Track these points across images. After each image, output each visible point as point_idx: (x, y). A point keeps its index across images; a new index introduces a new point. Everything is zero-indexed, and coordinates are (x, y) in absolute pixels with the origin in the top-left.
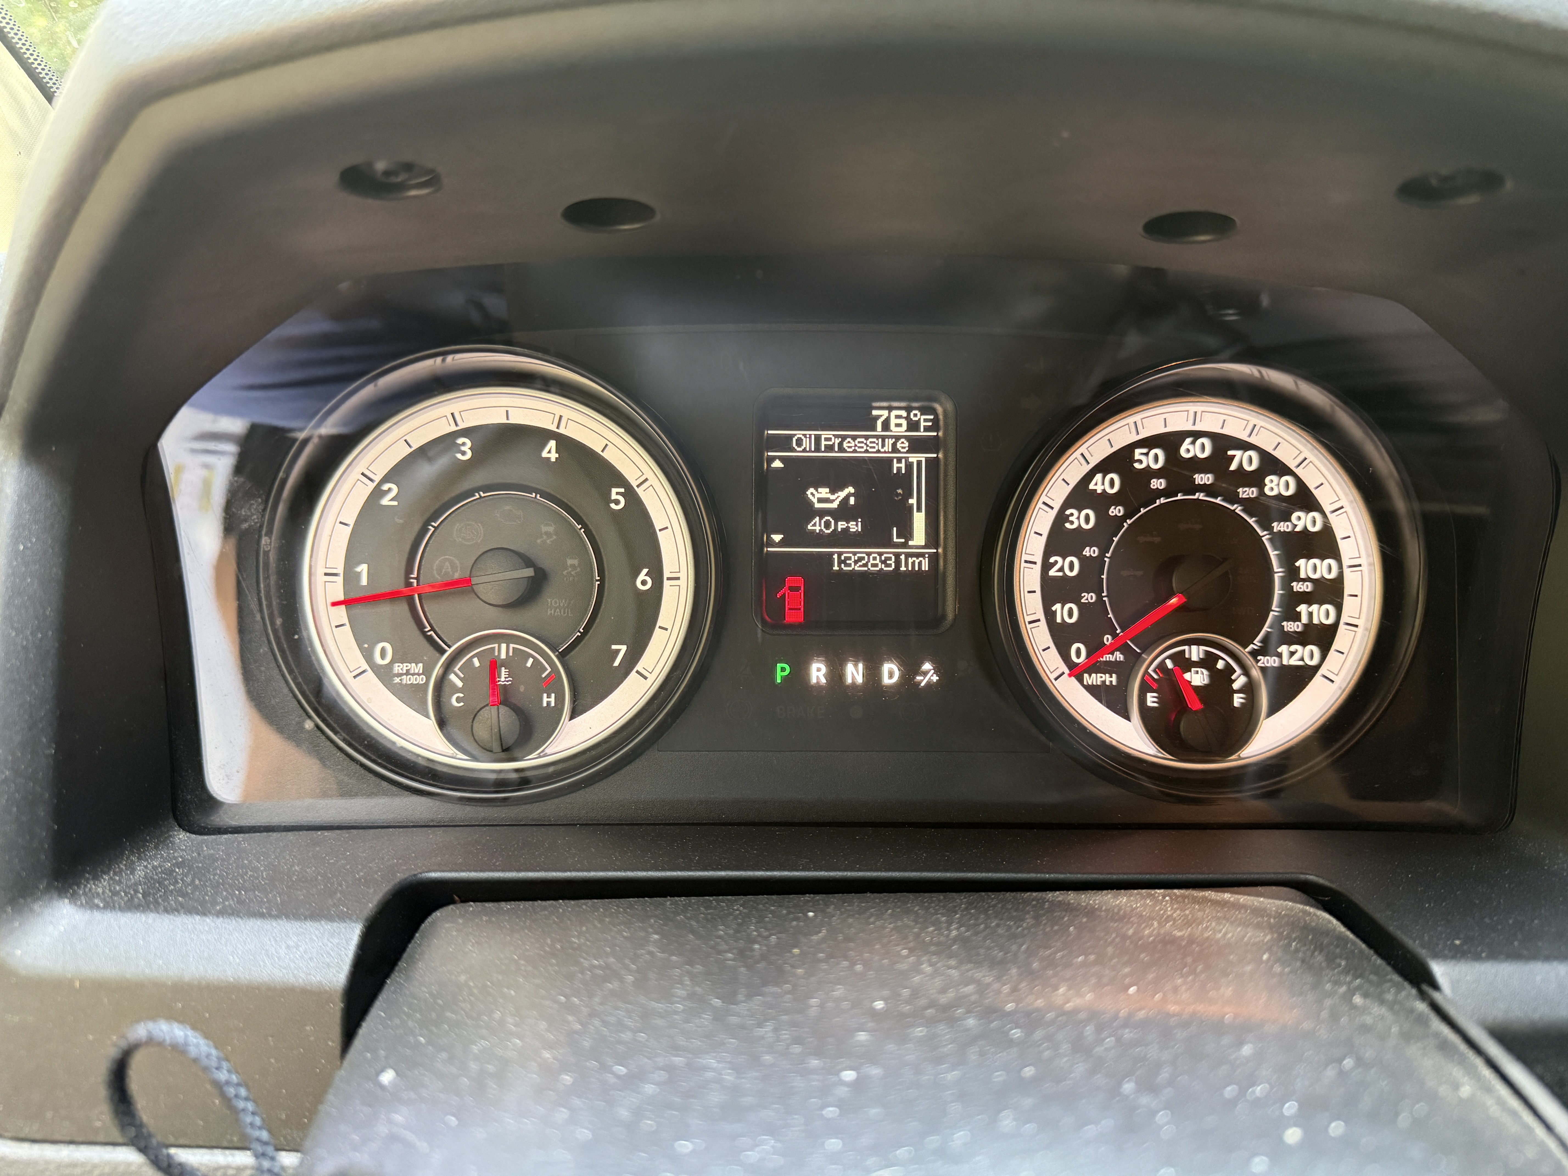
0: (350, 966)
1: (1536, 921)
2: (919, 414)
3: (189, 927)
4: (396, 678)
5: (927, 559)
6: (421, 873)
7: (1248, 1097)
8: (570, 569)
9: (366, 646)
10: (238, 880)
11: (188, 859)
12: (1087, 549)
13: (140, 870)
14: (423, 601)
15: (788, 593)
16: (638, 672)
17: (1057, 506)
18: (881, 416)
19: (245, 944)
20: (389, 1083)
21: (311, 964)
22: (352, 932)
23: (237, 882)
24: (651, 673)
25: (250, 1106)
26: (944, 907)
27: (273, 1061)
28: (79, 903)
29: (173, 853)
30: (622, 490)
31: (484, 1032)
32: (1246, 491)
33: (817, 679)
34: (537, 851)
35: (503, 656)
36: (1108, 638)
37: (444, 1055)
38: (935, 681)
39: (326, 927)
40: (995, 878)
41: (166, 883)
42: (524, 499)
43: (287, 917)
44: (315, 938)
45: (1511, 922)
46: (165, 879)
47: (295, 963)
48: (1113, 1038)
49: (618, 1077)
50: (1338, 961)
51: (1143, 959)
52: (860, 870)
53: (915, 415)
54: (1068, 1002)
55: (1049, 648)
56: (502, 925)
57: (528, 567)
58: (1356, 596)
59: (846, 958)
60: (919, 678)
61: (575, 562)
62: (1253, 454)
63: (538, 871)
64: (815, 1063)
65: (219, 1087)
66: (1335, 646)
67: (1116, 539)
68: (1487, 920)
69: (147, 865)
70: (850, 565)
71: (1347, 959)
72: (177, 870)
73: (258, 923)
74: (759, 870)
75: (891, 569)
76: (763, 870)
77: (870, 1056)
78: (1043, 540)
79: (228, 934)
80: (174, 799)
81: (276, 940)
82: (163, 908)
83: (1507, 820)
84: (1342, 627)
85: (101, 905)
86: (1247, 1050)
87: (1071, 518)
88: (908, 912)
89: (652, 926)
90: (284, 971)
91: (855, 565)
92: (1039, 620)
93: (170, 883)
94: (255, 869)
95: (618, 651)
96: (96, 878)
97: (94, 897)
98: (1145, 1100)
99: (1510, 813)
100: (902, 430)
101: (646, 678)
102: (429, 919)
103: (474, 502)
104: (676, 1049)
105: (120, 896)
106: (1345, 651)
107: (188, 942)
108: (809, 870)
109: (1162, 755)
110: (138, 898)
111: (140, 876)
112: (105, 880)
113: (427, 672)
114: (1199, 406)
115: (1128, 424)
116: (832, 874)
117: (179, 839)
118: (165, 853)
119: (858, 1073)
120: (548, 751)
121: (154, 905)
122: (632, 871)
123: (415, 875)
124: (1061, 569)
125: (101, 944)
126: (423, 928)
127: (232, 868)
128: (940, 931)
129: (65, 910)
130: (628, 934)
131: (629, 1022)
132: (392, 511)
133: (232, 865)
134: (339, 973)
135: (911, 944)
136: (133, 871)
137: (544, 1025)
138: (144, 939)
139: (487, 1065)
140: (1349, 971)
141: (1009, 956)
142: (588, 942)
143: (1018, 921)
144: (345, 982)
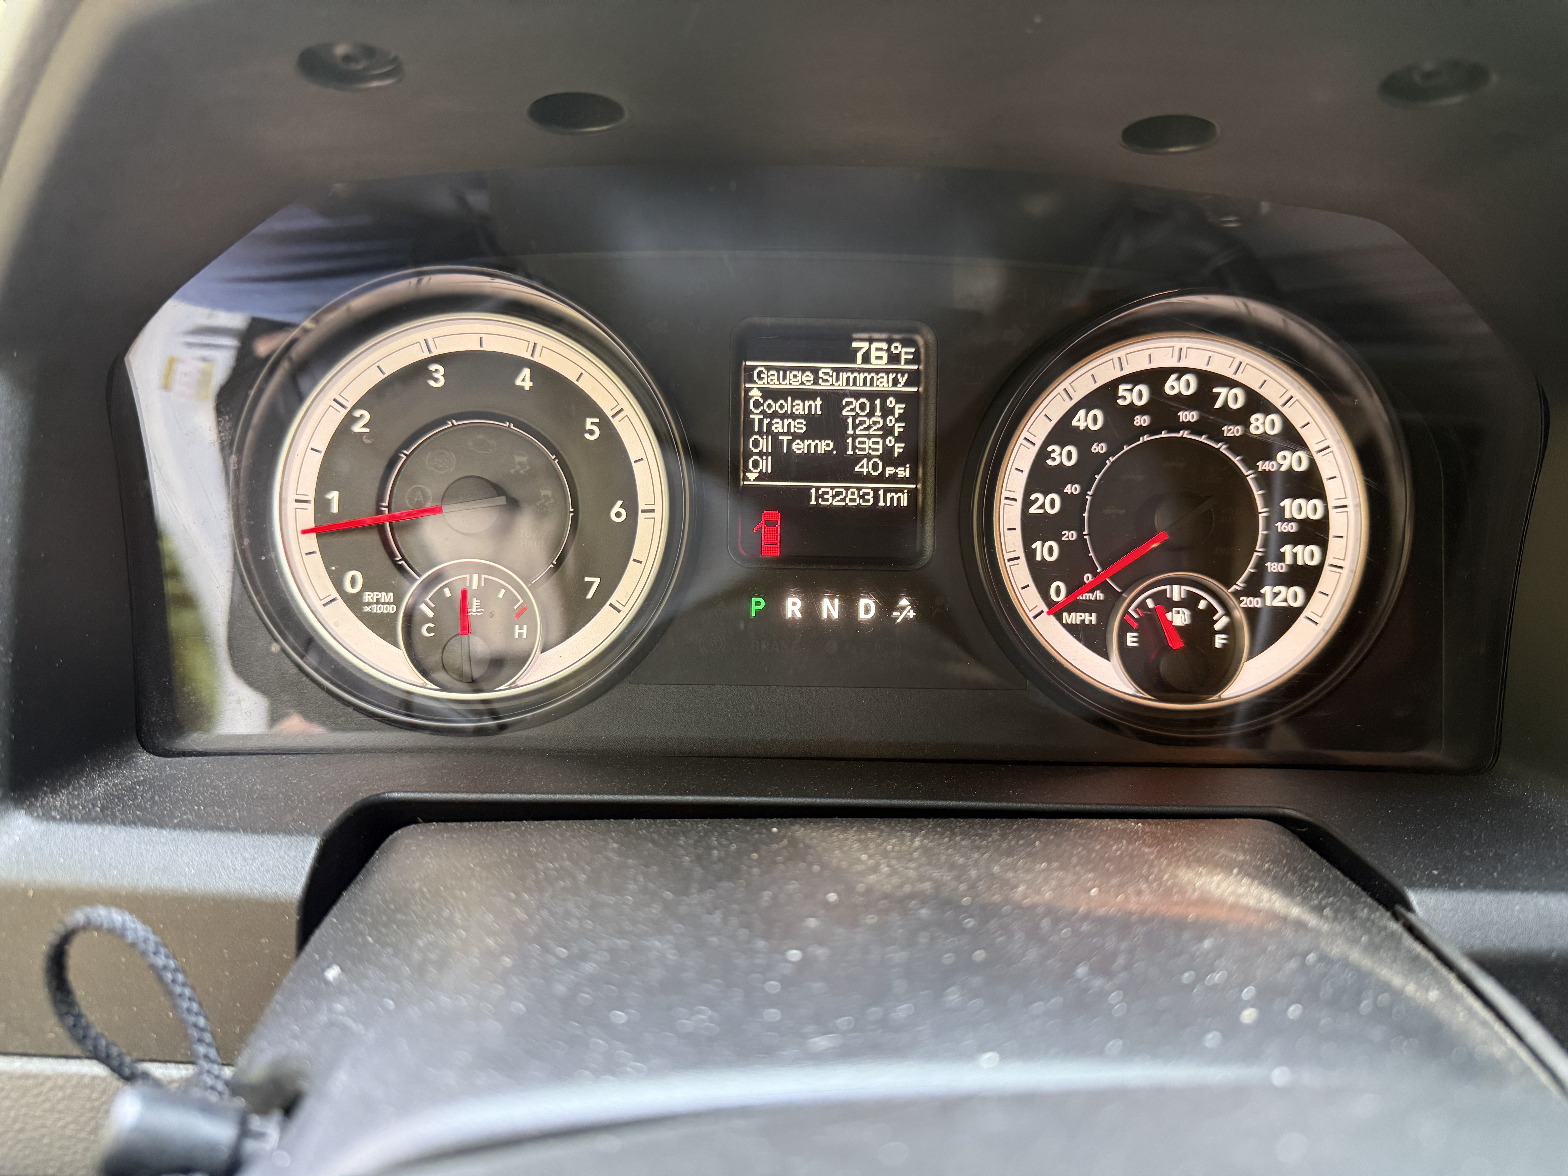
0: (307, 878)
1: (1517, 855)
2: (900, 347)
3: (146, 839)
4: (366, 607)
5: (906, 495)
6: (384, 793)
7: (1206, 983)
8: (544, 500)
9: (333, 568)
10: (198, 797)
11: (149, 778)
12: (1069, 486)
13: (100, 787)
14: (395, 531)
15: (765, 528)
16: (611, 605)
17: (1039, 442)
18: (861, 348)
19: (201, 856)
20: (334, 979)
21: (267, 876)
22: (310, 846)
23: (197, 799)
24: (624, 606)
25: (187, 992)
26: (910, 826)
27: (227, 973)
28: (36, 814)
29: (135, 773)
30: (597, 420)
31: (432, 928)
32: (1231, 429)
33: (792, 615)
34: (503, 775)
35: (475, 586)
36: (1088, 577)
37: (390, 950)
38: (912, 617)
39: (284, 840)
41: (126, 798)
42: (497, 428)
43: (245, 831)
44: (271, 850)
45: (1491, 854)
46: (125, 795)
47: (251, 875)
48: (1069, 929)
49: (557, 957)
50: (1311, 882)
51: (1109, 868)
52: (829, 797)
53: (896, 348)
54: (1026, 898)
55: (1028, 586)
57: (499, 495)
58: (1341, 537)
59: (804, 861)
60: (895, 614)
61: (549, 493)
62: (1239, 392)
63: (503, 793)
64: (761, 944)
65: (157, 972)
66: (1319, 588)
67: (1098, 477)
68: (1468, 853)
69: (107, 783)
70: (827, 500)
71: (1321, 881)
72: (138, 787)
73: (215, 835)
74: (727, 795)
75: (869, 504)
76: (731, 796)
77: (818, 938)
78: (1024, 476)
79: (185, 846)
80: (138, 722)
81: (232, 852)
82: (120, 821)
83: (1492, 762)
84: (1327, 568)
85: (58, 817)
86: (1207, 944)
87: (1052, 455)
88: (873, 829)
89: (612, 838)
90: (240, 883)
91: (833, 500)
92: (1018, 558)
93: (129, 799)
94: (216, 788)
95: (592, 583)
96: (54, 791)
97: (51, 809)
98: (1098, 983)
99: (1494, 755)
100: (883, 363)
101: (619, 611)
102: (391, 837)
103: (447, 431)
104: (621, 933)
105: (77, 810)
106: (1330, 593)
107: (144, 854)
108: (778, 796)
109: (1141, 695)
110: (96, 812)
111: (99, 792)
112: (63, 794)
113: (397, 601)
114: (1185, 342)
115: (1112, 359)
116: (801, 800)
117: (142, 759)
118: (127, 772)
119: (804, 953)
120: (519, 683)
121: (111, 818)
122: (598, 794)
123: (378, 795)
124: (1042, 506)
125: (56, 854)
126: (383, 845)
127: (193, 786)
128: (903, 842)
129: (21, 821)
130: (588, 844)
131: (576, 912)
132: (364, 437)
133: (193, 783)
134: (295, 885)
135: (872, 851)
136: (93, 787)
137: (490, 917)
138: (99, 850)
139: (430, 954)
140: (1322, 891)
141: (970, 862)
142: (546, 851)
143: (983, 837)
144: (301, 894)
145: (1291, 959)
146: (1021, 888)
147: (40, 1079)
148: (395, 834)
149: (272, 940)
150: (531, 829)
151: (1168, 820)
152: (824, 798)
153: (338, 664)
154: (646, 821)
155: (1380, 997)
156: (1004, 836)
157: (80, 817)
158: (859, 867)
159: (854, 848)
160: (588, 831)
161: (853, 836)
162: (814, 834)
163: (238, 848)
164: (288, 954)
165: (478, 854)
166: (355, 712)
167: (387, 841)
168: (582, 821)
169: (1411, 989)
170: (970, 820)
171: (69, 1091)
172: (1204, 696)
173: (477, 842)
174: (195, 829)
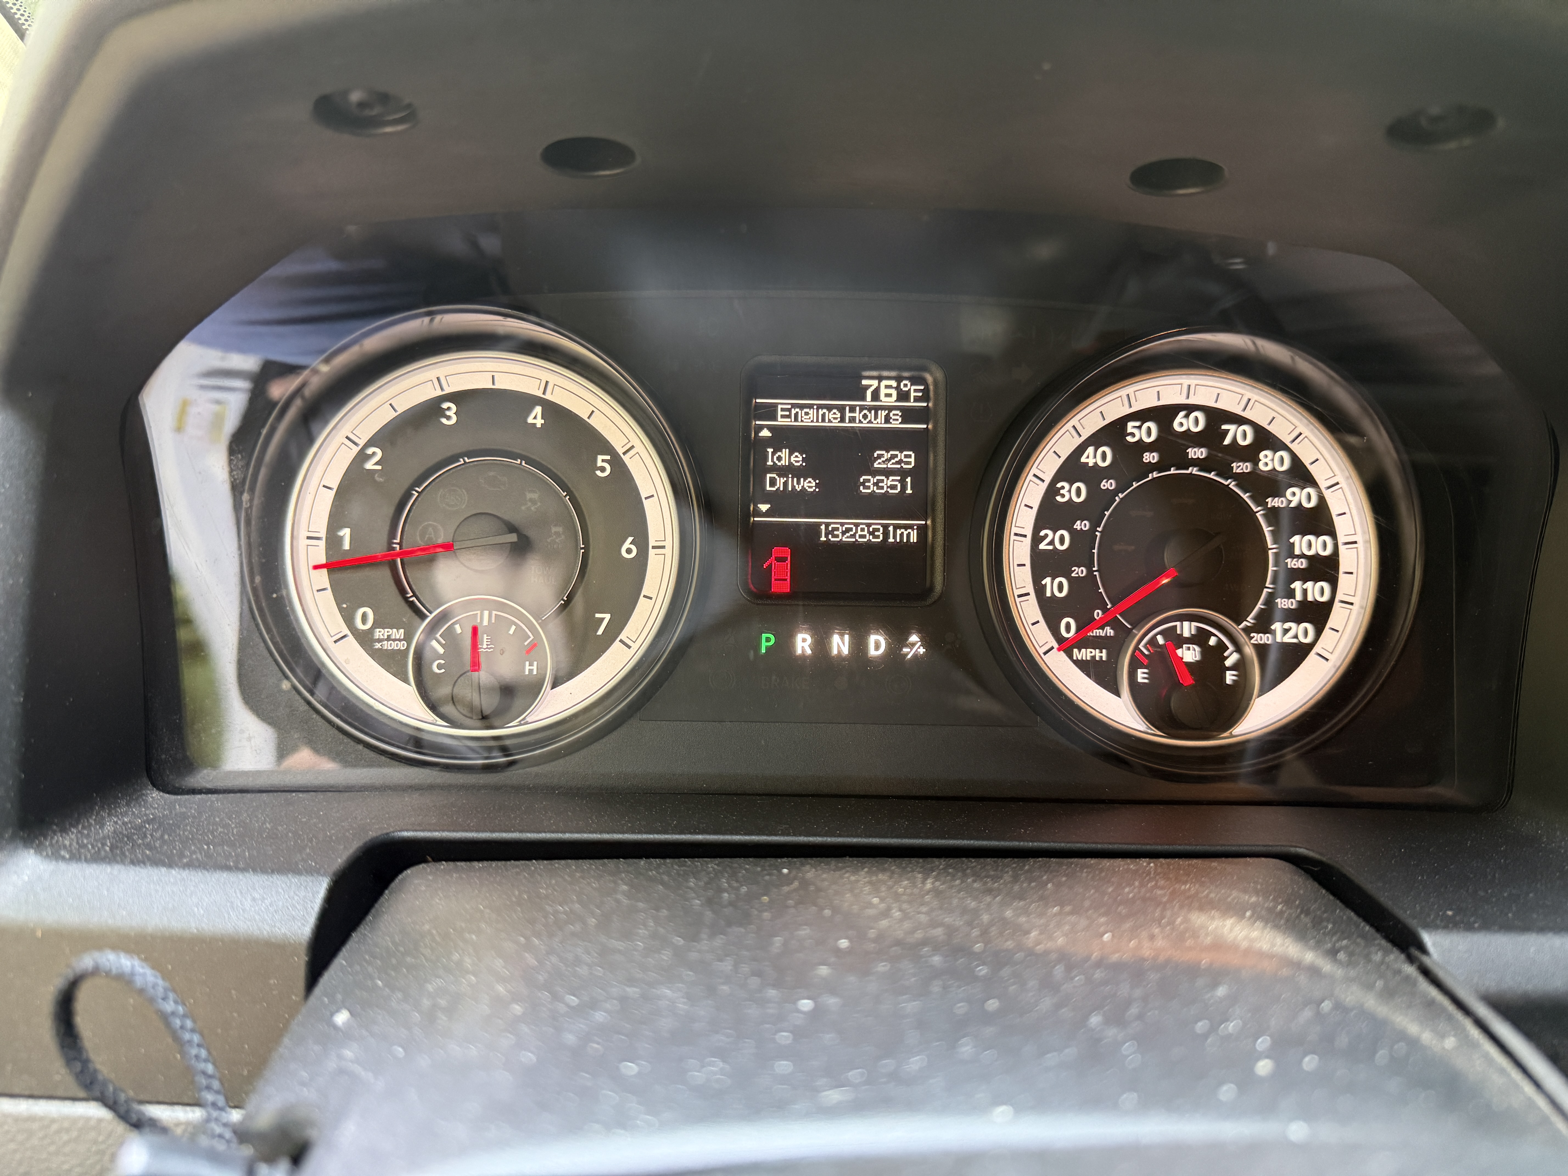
0: (316, 919)
1: (1531, 895)
2: (909, 384)
3: (155, 879)
4: (377, 644)
5: (915, 531)
6: (393, 832)
7: (1220, 1032)
8: (554, 537)
9: (345, 606)
10: (208, 836)
11: (159, 816)
12: (1078, 522)
13: (109, 825)
14: (406, 566)
15: (775, 563)
16: (621, 641)
17: (1048, 479)
18: (871, 385)
19: (210, 896)
20: (343, 1024)
21: (276, 917)
22: (319, 885)
23: (206, 838)
24: (634, 642)
25: (196, 1038)
26: (922, 867)
27: (235, 1015)
28: (45, 854)
29: (145, 811)
30: (608, 457)
31: (441, 972)
32: (1240, 466)
33: (802, 652)
34: (512, 813)
35: (485, 623)
36: (1098, 613)
37: (400, 995)
38: (922, 653)
39: (293, 880)
40: (977, 845)
41: (135, 837)
42: (509, 466)
44: (280, 890)
45: (1505, 895)
46: (134, 834)
47: (260, 915)
48: (1082, 977)
49: (568, 1006)
50: (1325, 924)
51: (1121, 912)
52: (840, 836)
53: (906, 385)
54: (1039, 944)
55: (1038, 622)
56: (472, 881)
57: (511, 533)
58: (1351, 573)
59: (815, 905)
60: (905, 650)
61: (560, 529)
62: (1247, 428)
63: (513, 832)
64: (772, 993)
65: (165, 1018)
66: (1330, 624)
67: (1107, 513)
68: (1481, 893)
69: (117, 821)
70: (837, 536)
71: (1334, 924)
72: (147, 826)
73: (225, 876)
74: (737, 834)
75: (879, 540)
76: (741, 834)
77: (830, 986)
78: (1033, 513)
79: (194, 886)
80: (148, 760)
81: (241, 893)
82: (129, 860)
83: (1504, 800)
84: (1337, 605)
85: (67, 856)
86: (1221, 991)
87: (1062, 492)
88: (884, 870)
89: (622, 880)
91: (843, 536)
92: (1028, 594)
93: (139, 838)
94: (227, 826)
95: (603, 619)
96: (64, 830)
97: (60, 849)
98: (1112, 1033)
99: (1507, 794)
100: (892, 401)
101: (629, 647)
102: (400, 877)
103: (459, 468)
104: (631, 981)
105: (87, 849)
106: (1340, 629)
107: (153, 894)
108: (788, 835)
109: (1152, 732)
110: (105, 851)
111: (109, 831)
112: (73, 833)
113: (408, 638)
114: (1193, 379)
115: (1121, 396)
116: (812, 839)
117: (152, 797)
118: (136, 810)
119: (815, 1002)
120: (529, 719)
121: (121, 858)
122: (608, 833)
123: (387, 834)
124: (1052, 543)
125: (64, 893)
126: (393, 885)
127: (203, 825)
128: (914, 885)
129: (30, 861)
130: (598, 885)
131: (586, 958)
132: (376, 475)
133: (203, 822)
134: (304, 925)
135: (883, 894)
136: (102, 826)
137: (499, 963)
138: (108, 890)
139: (440, 1001)
140: (1335, 933)
141: (982, 906)
142: (555, 893)
143: (995, 879)
144: (310, 935)
145: (1306, 1006)
146: (1034, 934)
147: (47, 1122)
148: (405, 873)
149: (280, 982)
150: (540, 869)
151: (1181, 860)
152: (835, 837)
153: (349, 701)
154: (656, 861)
155: (1396, 1047)
156: (1015, 879)
157: (89, 856)
158: (871, 912)
159: (865, 891)
160: (598, 872)
161: (865, 878)
162: (824, 876)
163: (247, 888)
164: (296, 995)
165: (488, 895)
166: (366, 749)
167: (397, 881)
168: (591, 861)
169: (1427, 1037)
170: (982, 860)
171: (74, 1134)
172: (1215, 733)
173: (487, 882)
174: (205, 868)
